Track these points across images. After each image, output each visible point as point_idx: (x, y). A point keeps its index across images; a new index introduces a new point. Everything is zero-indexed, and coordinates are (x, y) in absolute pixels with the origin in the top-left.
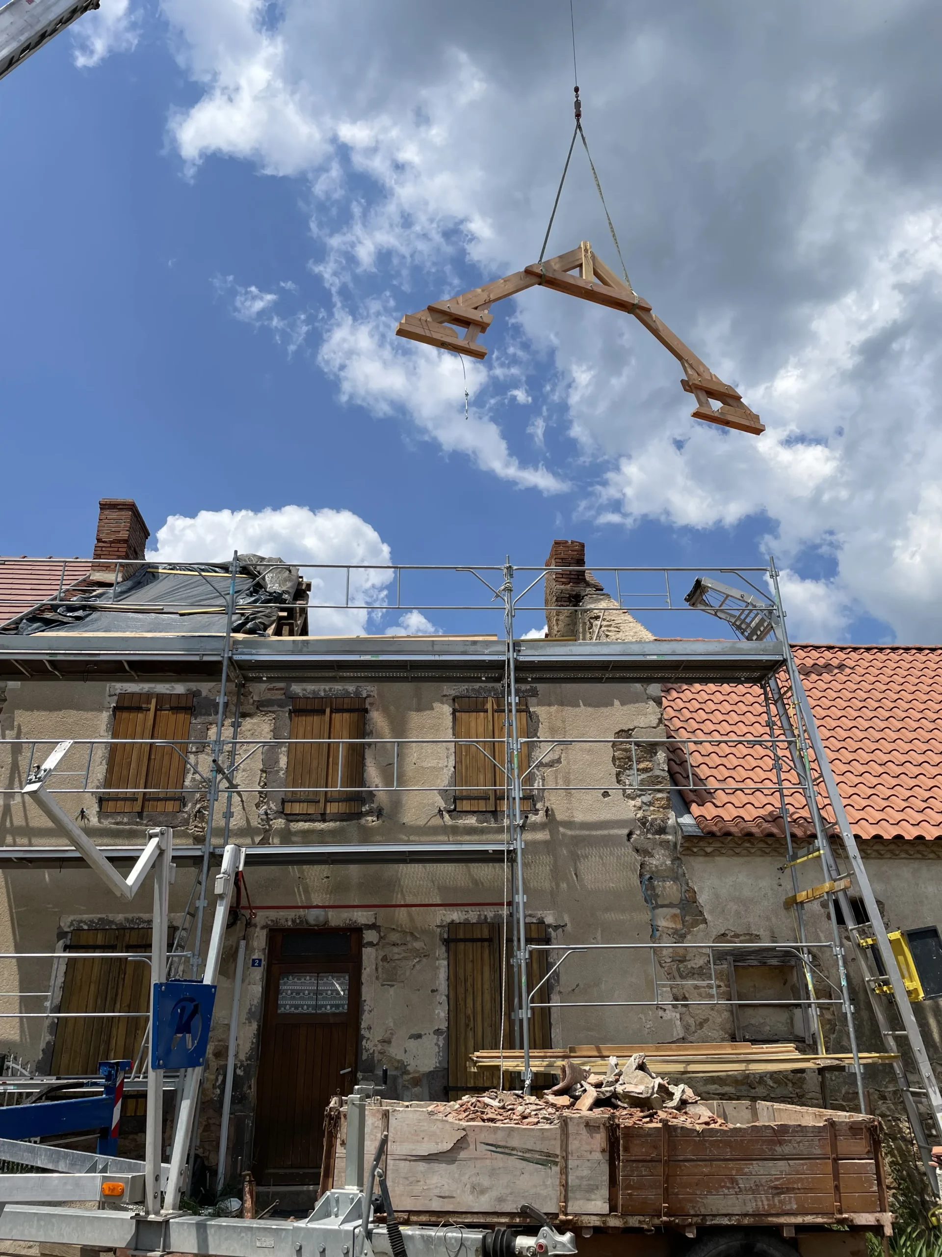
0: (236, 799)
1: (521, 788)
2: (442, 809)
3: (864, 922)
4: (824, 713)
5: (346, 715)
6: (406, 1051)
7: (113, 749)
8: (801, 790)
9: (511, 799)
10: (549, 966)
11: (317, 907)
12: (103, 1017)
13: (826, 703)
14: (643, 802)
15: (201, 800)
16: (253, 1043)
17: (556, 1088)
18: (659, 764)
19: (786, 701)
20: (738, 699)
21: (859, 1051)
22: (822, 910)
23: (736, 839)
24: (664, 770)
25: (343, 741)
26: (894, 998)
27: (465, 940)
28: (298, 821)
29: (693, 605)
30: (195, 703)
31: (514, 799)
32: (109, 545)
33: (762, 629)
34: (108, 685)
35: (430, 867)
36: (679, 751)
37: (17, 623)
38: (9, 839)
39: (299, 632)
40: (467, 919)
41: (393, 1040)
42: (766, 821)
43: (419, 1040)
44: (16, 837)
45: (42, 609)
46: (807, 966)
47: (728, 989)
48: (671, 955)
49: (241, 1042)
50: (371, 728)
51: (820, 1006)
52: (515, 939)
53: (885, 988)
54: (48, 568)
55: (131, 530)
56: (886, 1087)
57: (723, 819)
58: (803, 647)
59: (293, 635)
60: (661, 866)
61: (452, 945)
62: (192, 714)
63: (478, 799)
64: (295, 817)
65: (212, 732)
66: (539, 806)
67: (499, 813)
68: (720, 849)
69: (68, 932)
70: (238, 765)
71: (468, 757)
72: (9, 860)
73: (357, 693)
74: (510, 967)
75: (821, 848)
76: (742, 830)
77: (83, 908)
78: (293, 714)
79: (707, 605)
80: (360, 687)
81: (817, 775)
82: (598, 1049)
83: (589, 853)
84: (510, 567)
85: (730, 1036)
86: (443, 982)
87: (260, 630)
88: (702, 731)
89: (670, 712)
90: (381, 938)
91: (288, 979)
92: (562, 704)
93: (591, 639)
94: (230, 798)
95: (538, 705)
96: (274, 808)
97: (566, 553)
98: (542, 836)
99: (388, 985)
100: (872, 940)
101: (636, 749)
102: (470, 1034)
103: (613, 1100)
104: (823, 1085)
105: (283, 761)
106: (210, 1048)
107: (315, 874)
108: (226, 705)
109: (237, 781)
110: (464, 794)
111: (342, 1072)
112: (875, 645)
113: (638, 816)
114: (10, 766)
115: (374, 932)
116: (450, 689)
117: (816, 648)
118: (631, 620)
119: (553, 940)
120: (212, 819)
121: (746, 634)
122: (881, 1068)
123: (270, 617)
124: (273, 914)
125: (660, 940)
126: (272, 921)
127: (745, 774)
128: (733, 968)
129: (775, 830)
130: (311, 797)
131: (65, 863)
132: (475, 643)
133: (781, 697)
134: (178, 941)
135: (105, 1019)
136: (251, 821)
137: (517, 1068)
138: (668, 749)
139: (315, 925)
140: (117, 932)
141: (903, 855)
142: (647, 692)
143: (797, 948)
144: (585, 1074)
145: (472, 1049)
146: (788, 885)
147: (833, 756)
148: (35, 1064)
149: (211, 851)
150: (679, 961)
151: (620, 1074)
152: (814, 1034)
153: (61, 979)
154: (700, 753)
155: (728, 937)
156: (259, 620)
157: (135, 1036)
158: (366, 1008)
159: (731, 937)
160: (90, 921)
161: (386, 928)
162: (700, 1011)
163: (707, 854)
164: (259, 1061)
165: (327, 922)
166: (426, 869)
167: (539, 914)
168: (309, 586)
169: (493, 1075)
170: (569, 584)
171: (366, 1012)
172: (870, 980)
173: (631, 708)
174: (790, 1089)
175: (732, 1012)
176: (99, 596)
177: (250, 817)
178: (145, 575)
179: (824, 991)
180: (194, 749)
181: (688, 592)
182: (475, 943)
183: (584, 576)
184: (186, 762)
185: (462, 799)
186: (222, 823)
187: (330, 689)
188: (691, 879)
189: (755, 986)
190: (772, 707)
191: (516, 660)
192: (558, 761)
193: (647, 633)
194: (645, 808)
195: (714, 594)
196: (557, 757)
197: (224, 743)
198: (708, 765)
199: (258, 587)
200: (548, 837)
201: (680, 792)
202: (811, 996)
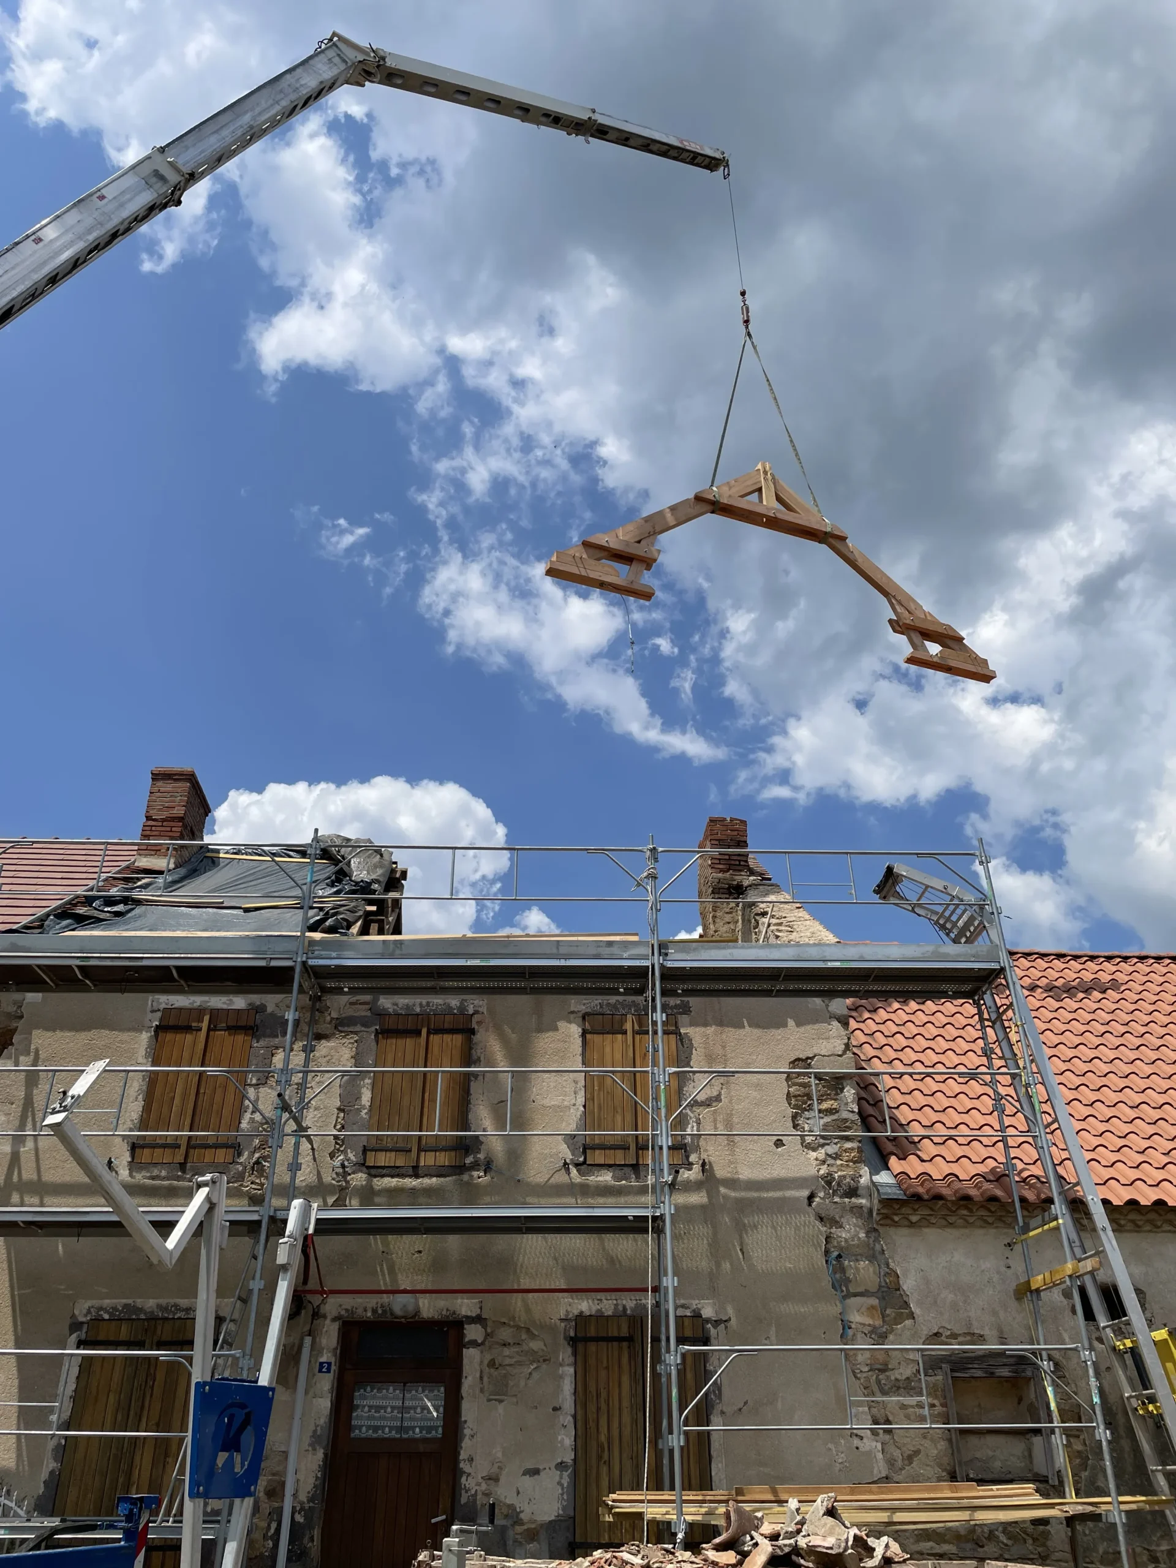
0: (305, 1146)
1: (670, 1133)
2: (568, 1161)
3: (1120, 1318)
4: (1056, 1040)
5: (447, 1038)
6: (518, 1493)
7: (152, 1079)
8: (1030, 1140)
9: (657, 1149)
10: (708, 1375)
11: (405, 1291)
12: (124, 1437)
13: (1058, 1026)
14: (827, 1154)
15: (261, 1147)
16: (317, 1478)
17: (717, 1540)
18: (847, 1104)
19: (1006, 1024)
20: (945, 1020)
21: (1120, 1494)
22: (1065, 1302)
23: (950, 1205)
24: (853, 1112)
25: (445, 1070)
26: (1163, 1420)
27: (597, 1339)
28: (383, 1176)
29: (885, 898)
30: (258, 1021)
31: (661, 1148)
32: (160, 824)
33: (972, 929)
34: (151, 998)
35: (553, 1238)
36: (872, 1087)
37: (42, 920)
38: (15, 1198)
39: (391, 931)
40: (599, 1311)
41: (503, 1479)
42: (988, 1181)
43: (536, 1477)
44: (25, 1195)
45: (75, 902)
46: (1048, 1377)
47: (944, 1409)
48: (869, 1362)
49: (301, 1477)
50: (479, 1054)
51: (1066, 1431)
52: (663, 1338)
53: (1151, 1407)
54: (84, 852)
55: (189, 805)
56: (1158, 1545)
57: (931, 1177)
58: (1026, 955)
59: (383, 934)
60: (853, 1241)
61: (580, 1346)
62: (253, 1035)
63: (615, 1149)
64: (380, 1170)
65: (278, 1059)
66: (693, 1158)
67: (641, 1168)
68: (928, 1218)
69: (82, 1323)
70: (309, 1102)
71: (602, 1093)
72: (14, 1224)
73: (462, 1009)
74: (656, 1376)
75: (1059, 1216)
76: (956, 1192)
77: (105, 1290)
78: (380, 1036)
79: (902, 898)
80: (466, 1000)
81: (1050, 1120)
82: (774, 1492)
83: (758, 1222)
84: (654, 848)
85: (949, 1474)
86: (568, 1397)
87: (343, 929)
88: (901, 1061)
89: (860, 1037)
90: (487, 1335)
91: (365, 1391)
92: (721, 1023)
93: (757, 940)
94: (297, 1145)
95: (691, 1025)
96: (353, 1158)
97: (724, 833)
98: (697, 1198)
99: (496, 1400)
100: (1132, 1342)
101: (816, 1084)
102: (604, 1469)
103: (794, 1557)
104: (1073, 1541)
105: (366, 1097)
106: (262, 1483)
107: (403, 1245)
108: (297, 1023)
109: (307, 1123)
110: (597, 1141)
111: (433, 1521)
112: (1117, 953)
113: (822, 1172)
114: (22, 1102)
115: (479, 1326)
116: (580, 1004)
117: (1043, 956)
118: (807, 917)
119: (713, 1341)
120: (274, 1173)
121: (952, 935)
122: (1149, 1517)
123: (356, 912)
124: (348, 1301)
125: (853, 1341)
126: (347, 1310)
127: (958, 1119)
128: (950, 1381)
129: (999, 1193)
130: (400, 1145)
131: (84, 1230)
132: (610, 944)
133: (1000, 1015)
134: (224, 1336)
135: (126, 1440)
136: (324, 1176)
137: (667, 1516)
138: (858, 1084)
139: (403, 1317)
140: (146, 1324)
141: (1166, 1227)
142: (830, 1009)
143: (1034, 1352)
144: (756, 1522)
145: (606, 1492)
146: (1018, 1266)
147: (1071, 1095)
148: (33, 1502)
149: (272, 1214)
150: (879, 1370)
151: (802, 1523)
152: (1060, 1471)
153: (72, 1386)
154: (899, 1090)
155: (943, 1338)
156: (341, 916)
157: (164, 1466)
158: (467, 1432)
159: (947, 1337)
160: (112, 1308)
161: (494, 1322)
162: (908, 1439)
163: (912, 1225)
164: (324, 1504)
165: (417, 1312)
166: (547, 1242)
167: (694, 1303)
168: (404, 874)
169: (634, 1527)
170: (727, 871)
171: (467, 1437)
172: (1131, 1397)
173: (810, 1029)
174: (1031, 1548)
175: (950, 1441)
176: (145, 886)
177: (322, 1171)
178: (202, 861)
179: (1072, 1412)
180: (254, 1081)
181: (878, 882)
182: (610, 1344)
183: (746, 861)
184: (244, 1097)
185: (594, 1148)
186: (287, 1179)
187: (428, 1004)
188: (892, 1258)
189: (979, 1405)
190: (989, 1030)
191: (662, 966)
192: (718, 1099)
193: (827, 933)
194: (830, 1161)
195: (911, 886)
196: (715, 1093)
197: (292, 1072)
198: (909, 1106)
199: (341, 875)
200: (705, 1200)
201: (874, 1139)
202: (1055, 1419)
